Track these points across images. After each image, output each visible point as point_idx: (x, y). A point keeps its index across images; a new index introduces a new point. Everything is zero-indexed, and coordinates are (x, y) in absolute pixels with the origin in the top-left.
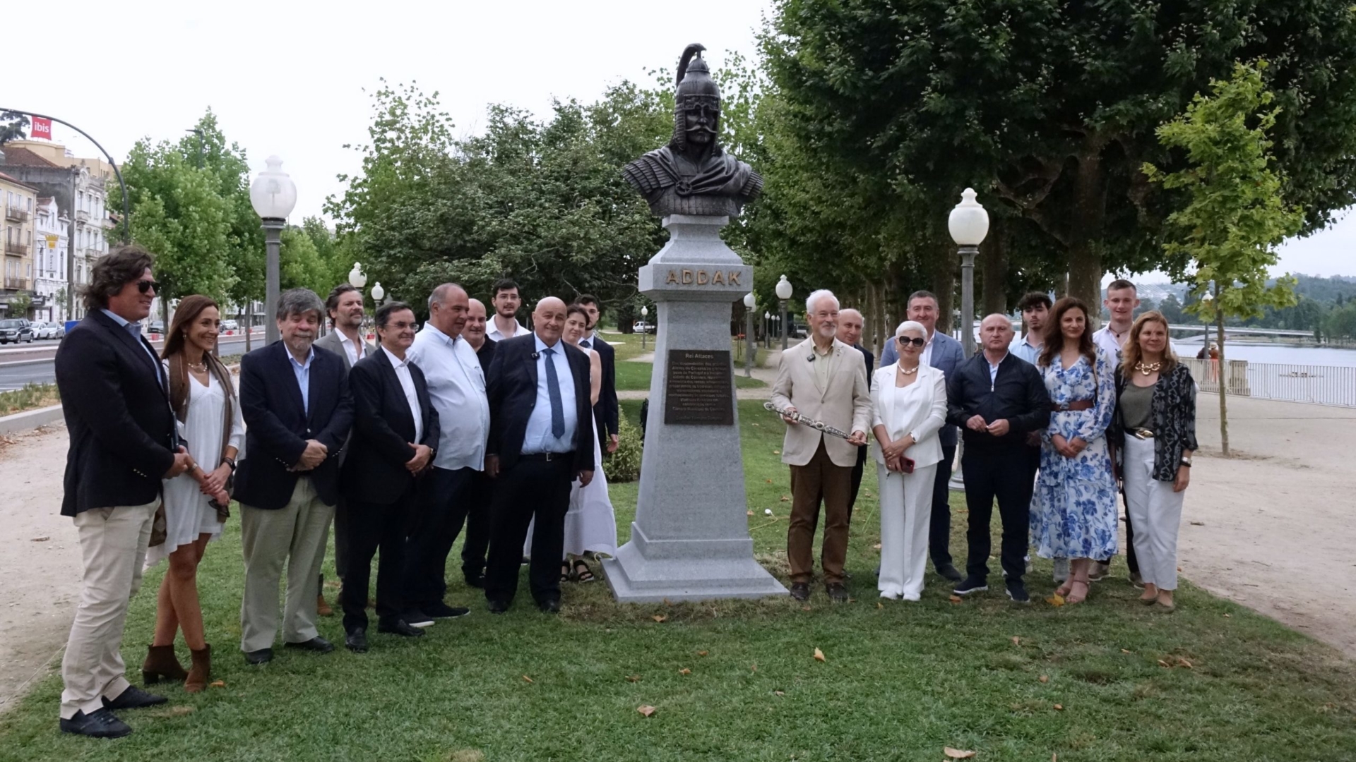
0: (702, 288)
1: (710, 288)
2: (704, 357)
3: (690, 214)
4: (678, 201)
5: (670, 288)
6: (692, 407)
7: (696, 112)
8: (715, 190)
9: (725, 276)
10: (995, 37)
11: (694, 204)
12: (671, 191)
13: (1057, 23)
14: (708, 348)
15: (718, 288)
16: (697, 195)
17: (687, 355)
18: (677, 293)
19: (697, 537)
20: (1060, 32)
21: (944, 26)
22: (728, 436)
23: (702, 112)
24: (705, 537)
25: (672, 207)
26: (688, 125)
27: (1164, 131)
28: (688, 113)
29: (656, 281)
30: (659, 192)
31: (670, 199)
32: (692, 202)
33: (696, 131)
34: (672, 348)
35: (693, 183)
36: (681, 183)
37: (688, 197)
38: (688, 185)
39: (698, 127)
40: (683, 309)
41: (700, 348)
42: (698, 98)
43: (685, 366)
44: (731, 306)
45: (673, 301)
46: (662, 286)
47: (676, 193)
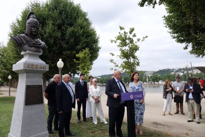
0: (36, 69)
1: (38, 69)
2: (36, 87)
3: (32, 51)
4: (29, 48)
5: (28, 69)
6: (33, 100)
7: (34, 27)
8: (39, 46)
9: (42, 67)
10: (51, 40)
11: (33, 49)
12: (27, 45)
13: (59, 40)
14: (36, 85)
15: (41, 69)
16: (34, 47)
17: (31, 87)
18: (30, 70)
19: (34, 135)
20: (60, 41)
21: (44, 37)
22: (42, 106)
23: (36, 27)
24: (36, 134)
25: (27, 48)
26: (31, 29)
27: (77, 55)
28: (31, 27)
29: (24, 67)
30: (23, 45)
31: (26, 47)
32: (33, 48)
33: (34, 31)
34: (27, 85)
35: (33, 44)
36: (30, 43)
37: (32, 47)
38: (32, 44)
39: (34, 30)
40: (30, 74)
41: (34, 85)
42: (35, 24)
43: (31, 89)
44: (42, 74)
45: (28, 72)
46: (26, 68)
47: (28, 45)
